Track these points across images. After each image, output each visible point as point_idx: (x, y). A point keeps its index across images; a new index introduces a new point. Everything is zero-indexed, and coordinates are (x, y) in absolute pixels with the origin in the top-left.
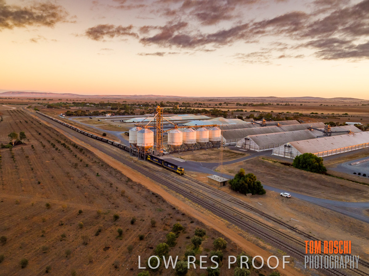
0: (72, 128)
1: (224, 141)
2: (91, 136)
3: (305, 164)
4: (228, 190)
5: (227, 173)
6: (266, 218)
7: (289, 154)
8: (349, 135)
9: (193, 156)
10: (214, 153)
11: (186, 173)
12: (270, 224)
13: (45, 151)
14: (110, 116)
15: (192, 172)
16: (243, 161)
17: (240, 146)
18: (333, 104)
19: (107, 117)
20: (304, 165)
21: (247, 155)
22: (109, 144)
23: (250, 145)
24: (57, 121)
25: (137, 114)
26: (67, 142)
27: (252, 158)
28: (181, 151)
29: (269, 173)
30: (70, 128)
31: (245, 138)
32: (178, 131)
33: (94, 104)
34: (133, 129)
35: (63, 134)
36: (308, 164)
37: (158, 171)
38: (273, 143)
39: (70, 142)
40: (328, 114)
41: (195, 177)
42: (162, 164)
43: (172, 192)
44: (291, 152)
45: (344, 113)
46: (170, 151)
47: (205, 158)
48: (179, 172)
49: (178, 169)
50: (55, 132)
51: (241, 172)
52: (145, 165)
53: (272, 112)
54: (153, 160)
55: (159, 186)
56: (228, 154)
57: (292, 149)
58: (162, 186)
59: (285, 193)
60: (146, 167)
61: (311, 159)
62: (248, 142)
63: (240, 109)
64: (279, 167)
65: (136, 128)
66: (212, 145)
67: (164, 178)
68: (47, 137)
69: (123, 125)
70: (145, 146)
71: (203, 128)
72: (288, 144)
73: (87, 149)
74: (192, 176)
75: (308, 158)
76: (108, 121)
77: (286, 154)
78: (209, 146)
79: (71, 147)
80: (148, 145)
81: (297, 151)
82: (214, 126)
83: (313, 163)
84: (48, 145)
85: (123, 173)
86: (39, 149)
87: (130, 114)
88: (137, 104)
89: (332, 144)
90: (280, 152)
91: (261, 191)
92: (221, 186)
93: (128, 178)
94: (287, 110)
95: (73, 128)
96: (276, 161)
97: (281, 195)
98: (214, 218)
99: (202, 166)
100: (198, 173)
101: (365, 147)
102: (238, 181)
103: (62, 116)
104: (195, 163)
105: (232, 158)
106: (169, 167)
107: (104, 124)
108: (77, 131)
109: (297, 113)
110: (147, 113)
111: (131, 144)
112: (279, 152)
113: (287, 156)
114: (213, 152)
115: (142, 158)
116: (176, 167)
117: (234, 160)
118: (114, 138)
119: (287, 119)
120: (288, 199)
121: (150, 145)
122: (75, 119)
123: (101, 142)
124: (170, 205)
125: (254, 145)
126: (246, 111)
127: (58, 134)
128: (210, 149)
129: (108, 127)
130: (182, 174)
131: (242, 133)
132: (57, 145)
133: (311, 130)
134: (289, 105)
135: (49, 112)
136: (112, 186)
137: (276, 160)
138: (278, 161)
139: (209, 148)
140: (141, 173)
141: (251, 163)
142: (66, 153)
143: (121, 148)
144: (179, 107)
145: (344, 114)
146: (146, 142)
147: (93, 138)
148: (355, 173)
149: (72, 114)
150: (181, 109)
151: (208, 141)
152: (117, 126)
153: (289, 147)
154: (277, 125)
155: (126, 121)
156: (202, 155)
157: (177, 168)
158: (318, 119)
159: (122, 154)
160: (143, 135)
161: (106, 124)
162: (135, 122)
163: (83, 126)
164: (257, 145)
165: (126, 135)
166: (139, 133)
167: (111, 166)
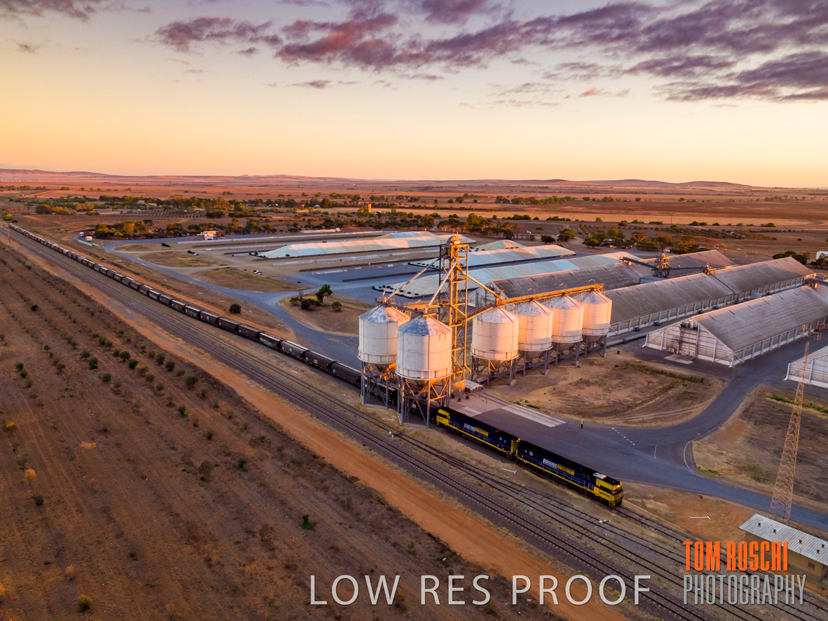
13: (67, 390)
14: (215, 239)
17: (659, 344)
21: (714, 383)
22: (265, 348)
23: (698, 346)
25: (282, 231)
26: (129, 341)
27: (747, 400)
31: (681, 323)
32: (508, 315)
33: (159, 202)
34: (374, 316)
40: (730, 225)
41: (669, 518)
42: (508, 449)
45: (766, 221)
47: (605, 402)
49: (599, 483)
53: (598, 220)
54: (461, 427)
62: (691, 336)
63: (522, 214)
70: (430, 377)
74: (656, 512)
76: (218, 255)
79: (153, 369)
80: (438, 375)
87: (265, 232)
88: (265, 201)
90: (818, 375)
95: (129, 281)
99: (637, 448)
103: (83, 238)
109: (658, 223)
110: (305, 227)
111: (365, 363)
112: (815, 372)
118: (269, 320)
121: (444, 373)
122: (123, 248)
125: (714, 346)
126: (536, 219)
127: (91, 309)
129: (226, 275)
132: (103, 360)
133: (812, 286)
146: (433, 367)
149: (111, 234)
151: (580, 338)
152: (250, 272)
154: (705, 271)
155: (266, 254)
157: (593, 480)
159: (333, 394)
160: (422, 343)
161: (215, 266)
162: (293, 257)
163: (155, 275)
164: (725, 348)
165: (295, 305)
166: (406, 336)
167: (328, 461)
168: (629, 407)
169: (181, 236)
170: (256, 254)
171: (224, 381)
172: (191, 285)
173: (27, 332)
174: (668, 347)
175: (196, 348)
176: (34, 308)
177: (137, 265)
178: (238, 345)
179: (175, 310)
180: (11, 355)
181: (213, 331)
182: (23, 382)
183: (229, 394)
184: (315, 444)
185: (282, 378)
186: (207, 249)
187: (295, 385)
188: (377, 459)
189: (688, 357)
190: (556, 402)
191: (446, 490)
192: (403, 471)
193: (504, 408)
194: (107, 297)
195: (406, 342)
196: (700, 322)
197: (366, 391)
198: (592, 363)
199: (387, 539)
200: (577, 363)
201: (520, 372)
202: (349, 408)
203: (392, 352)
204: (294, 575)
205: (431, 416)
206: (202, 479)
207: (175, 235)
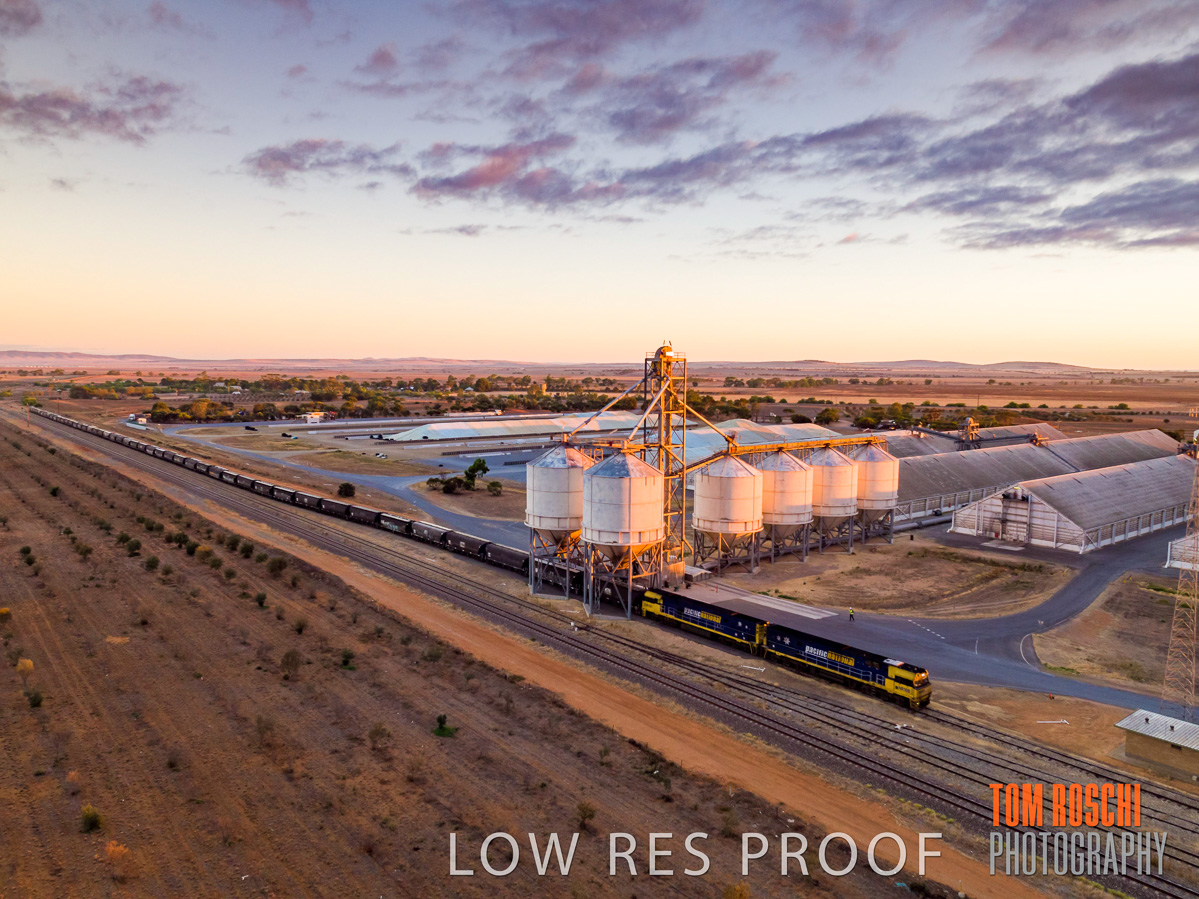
0: (192, 466)
2: (288, 498)
9: (823, 583)
13: (92, 579)
14: (322, 421)
17: (972, 527)
19: (309, 424)
22: (389, 535)
23: (1030, 525)
24: (119, 442)
26: (189, 526)
30: (182, 464)
31: (1002, 492)
32: (747, 468)
35: (158, 490)
39: (208, 529)
41: (1004, 723)
42: (751, 639)
54: (680, 614)
63: (762, 397)
65: (560, 453)
67: (848, 740)
68: (89, 503)
69: (394, 450)
73: (301, 564)
76: (325, 439)
79: (220, 554)
82: (869, 444)
84: (103, 547)
86: (60, 563)
95: (196, 464)
103: (135, 421)
107: (312, 448)
108: (217, 476)
115: (609, 604)
118: (397, 504)
122: (189, 432)
123: (344, 523)
125: (1054, 524)
127: (137, 493)
128: (861, 545)
129: (335, 459)
132: (151, 547)
139: (854, 541)
142: (202, 582)
144: (547, 390)
147: (302, 506)
149: (175, 416)
150: (557, 397)
151: (854, 511)
152: (372, 456)
155: (395, 437)
156: (855, 575)
157: (883, 667)
159: (487, 583)
160: (620, 489)
161: (320, 450)
162: (432, 441)
163: (232, 459)
164: (1072, 525)
165: (435, 489)
166: (595, 480)
167: (478, 657)
168: (931, 599)
169: (273, 419)
170: (380, 437)
171: (324, 568)
172: (284, 470)
173: (42, 517)
174: (985, 530)
175: (287, 534)
176: (55, 492)
177: (207, 448)
178: (348, 531)
179: (259, 494)
180: (16, 541)
181: (313, 516)
182: (29, 570)
183: (334, 583)
184: (458, 639)
185: (412, 566)
186: (310, 432)
187: (431, 575)
188: (552, 655)
189: (1016, 542)
190: (822, 592)
191: (658, 690)
192: (592, 669)
193: (743, 598)
194: (163, 483)
195: (595, 488)
196: (1031, 489)
197: (536, 579)
198: (873, 550)
199: (567, 748)
200: (852, 550)
201: (767, 559)
202: (511, 598)
203: (575, 512)
204: (421, 791)
205: (633, 604)
206: (286, 678)
207: (265, 418)
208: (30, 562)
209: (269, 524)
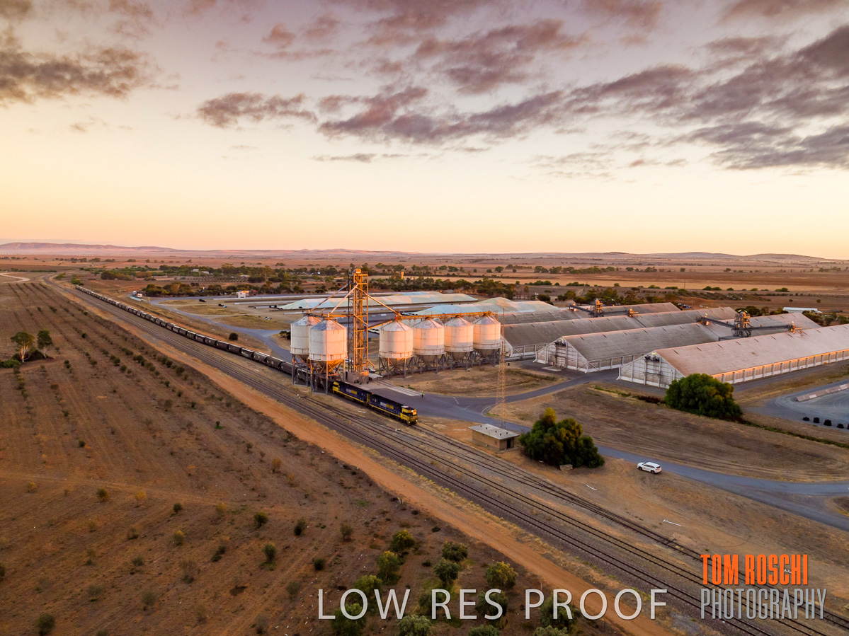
0: (159, 323)
1: (507, 350)
2: (202, 340)
3: (694, 398)
4: (519, 457)
5: (516, 419)
6: (605, 519)
7: (657, 378)
8: (791, 334)
9: (437, 383)
10: (485, 376)
11: (421, 420)
12: (616, 532)
13: (96, 375)
14: (247, 296)
15: (435, 418)
16: (552, 393)
17: (544, 360)
18: (753, 269)
19: (239, 298)
20: (691, 403)
21: (561, 380)
22: (244, 359)
23: (567, 359)
24: (123, 308)
25: (309, 292)
26: (147, 353)
27: (572, 387)
28: (409, 373)
29: (611, 420)
30: (154, 322)
31: (556, 341)
32: (403, 326)
33: (211, 270)
34: (299, 322)
35: (137, 335)
36: (699, 400)
37: (356, 417)
38: (618, 353)
39: (154, 354)
40: (744, 290)
41: (441, 430)
42: (365, 400)
43: (388, 463)
44: (661, 371)
45: (780, 287)
46: (384, 373)
47: (466, 387)
48: (406, 418)
49: (404, 410)
50: (121, 333)
51: (548, 417)
52: (326, 403)
53: (616, 285)
54: (345, 392)
55: (359, 450)
56: (518, 379)
57: (663, 365)
58: (367, 449)
59: (648, 464)
60: (329, 407)
61: (706, 387)
62: (563, 352)
63: (544, 281)
64: (634, 407)
65: (306, 318)
66: (481, 359)
67: (371, 433)
68: (101, 342)
69: (277, 315)
70: (328, 359)
71: (459, 320)
72: (653, 354)
73: (193, 370)
74: (436, 428)
75: (700, 385)
76: (243, 308)
77: (650, 377)
78: (473, 361)
79: (157, 365)
80: (335, 358)
81: (674, 371)
82: (485, 315)
83: (711, 396)
84: (102, 361)
85: (276, 421)
86: (82, 368)
87: (293, 292)
88: (308, 270)
89: (753, 353)
90: (636, 374)
91: (594, 459)
92: (501, 450)
93: (288, 432)
94: (650, 281)
95: (161, 322)
96: (626, 393)
97: (640, 468)
98: (487, 520)
99: (459, 405)
100: (449, 420)
101: (827, 362)
102: (542, 437)
103: (135, 296)
104: (442, 398)
105: (527, 386)
106: (381, 407)
107: (232, 313)
108: (170, 328)
109: (673, 288)
110: (332, 289)
111: (294, 355)
112: (634, 372)
113: (653, 381)
114: (483, 373)
115: (320, 388)
116: (398, 407)
117: (532, 392)
118: (257, 344)
119: (650, 300)
120: (656, 476)
121: (338, 358)
122: (165, 303)
123: (226, 353)
124: (385, 492)
125: (576, 358)
126: (557, 284)
127: (126, 336)
128: (477, 367)
129: (241, 320)
130: (413, 424)
131: (549, 331)
132: (124, 361)
133: (704, 324)
134: (655, 270)
135: (106, 288)
136: (250, 449)
137: (627, 390)
138: (632, 393)
139: (474, 365)
140: (318, 421)
141: (571, 398)
142: (146, 379)
143: (271, 367)
144: (405, 275)
145: (780, 291)
146: (330, 352)
147: (208, 345)
148: (806, 419)
149: (160, 293)
150: (408, 280)
151: (471, 349)
152: (263, 318)
153: (656, 360)
154: (628, 314)
155: (283, 307)
156: (457, 380)
157: (401, 409)
158: (720, 301)
159: (275, 380)
160: (322, 335)
161: (236, 314)
163: (184, 319)
164: (583, 359)
166: (315, 331)
167: (249, 406)
169: (219, 295)
170: (276, 306)
171: (203, 372)
172: (209, 326)
173: (76, 348)
174: (549, 361)
175: (194, 358)
176: (84, 336)
177: (173, 313)
180: (62, 358)
181: (211, 349)
182: (67, 370)
183: (204, 378)
184: (246, 400)
185: (246, 372)
186: (236, 303)
188: (282, 406)
189: (560, 367)
190: (431, 387)
191: (313, 418)
192: (294, 410)
193: (390, 388)
194: (141, 332)
196: (567, 340)
197: (297, 378)
198: (479, 370)
199: (262, 433)
200: (469, 369)
202: (280, 386)
205: (328, 388)
206: (166, 411)
207: (213, 294)
208: (68, 367)
209: (187, 353)
